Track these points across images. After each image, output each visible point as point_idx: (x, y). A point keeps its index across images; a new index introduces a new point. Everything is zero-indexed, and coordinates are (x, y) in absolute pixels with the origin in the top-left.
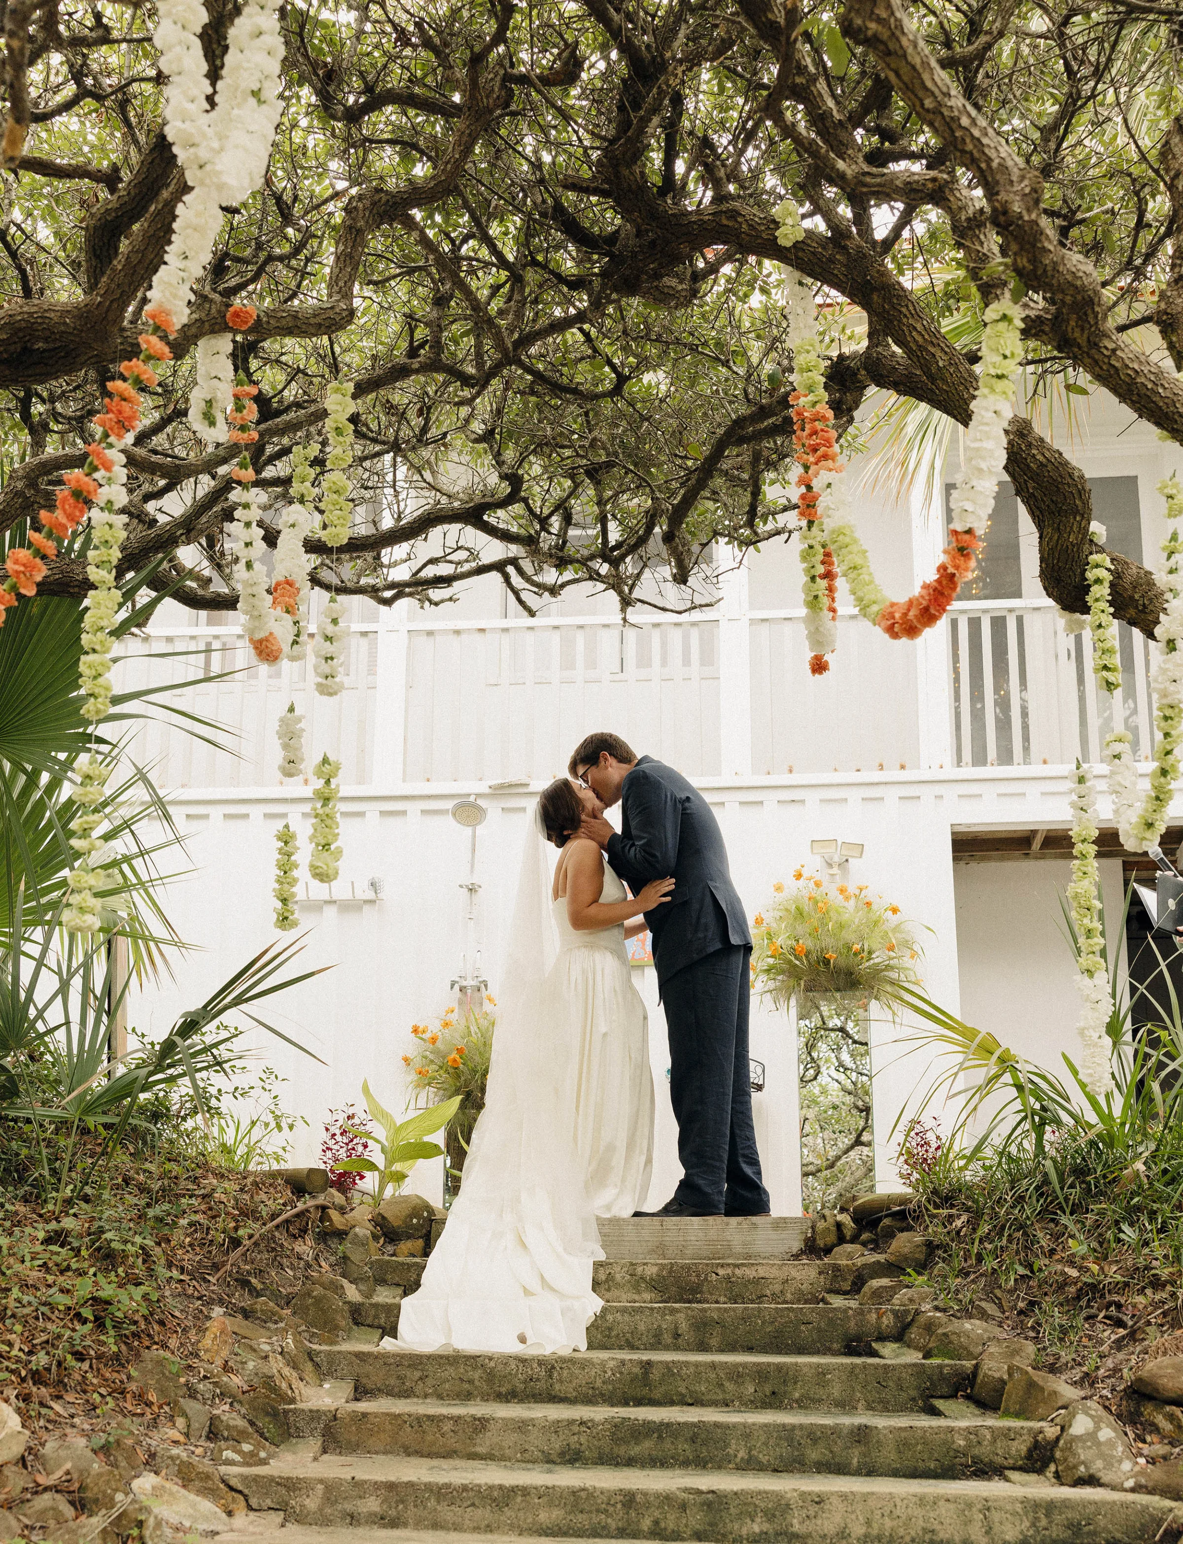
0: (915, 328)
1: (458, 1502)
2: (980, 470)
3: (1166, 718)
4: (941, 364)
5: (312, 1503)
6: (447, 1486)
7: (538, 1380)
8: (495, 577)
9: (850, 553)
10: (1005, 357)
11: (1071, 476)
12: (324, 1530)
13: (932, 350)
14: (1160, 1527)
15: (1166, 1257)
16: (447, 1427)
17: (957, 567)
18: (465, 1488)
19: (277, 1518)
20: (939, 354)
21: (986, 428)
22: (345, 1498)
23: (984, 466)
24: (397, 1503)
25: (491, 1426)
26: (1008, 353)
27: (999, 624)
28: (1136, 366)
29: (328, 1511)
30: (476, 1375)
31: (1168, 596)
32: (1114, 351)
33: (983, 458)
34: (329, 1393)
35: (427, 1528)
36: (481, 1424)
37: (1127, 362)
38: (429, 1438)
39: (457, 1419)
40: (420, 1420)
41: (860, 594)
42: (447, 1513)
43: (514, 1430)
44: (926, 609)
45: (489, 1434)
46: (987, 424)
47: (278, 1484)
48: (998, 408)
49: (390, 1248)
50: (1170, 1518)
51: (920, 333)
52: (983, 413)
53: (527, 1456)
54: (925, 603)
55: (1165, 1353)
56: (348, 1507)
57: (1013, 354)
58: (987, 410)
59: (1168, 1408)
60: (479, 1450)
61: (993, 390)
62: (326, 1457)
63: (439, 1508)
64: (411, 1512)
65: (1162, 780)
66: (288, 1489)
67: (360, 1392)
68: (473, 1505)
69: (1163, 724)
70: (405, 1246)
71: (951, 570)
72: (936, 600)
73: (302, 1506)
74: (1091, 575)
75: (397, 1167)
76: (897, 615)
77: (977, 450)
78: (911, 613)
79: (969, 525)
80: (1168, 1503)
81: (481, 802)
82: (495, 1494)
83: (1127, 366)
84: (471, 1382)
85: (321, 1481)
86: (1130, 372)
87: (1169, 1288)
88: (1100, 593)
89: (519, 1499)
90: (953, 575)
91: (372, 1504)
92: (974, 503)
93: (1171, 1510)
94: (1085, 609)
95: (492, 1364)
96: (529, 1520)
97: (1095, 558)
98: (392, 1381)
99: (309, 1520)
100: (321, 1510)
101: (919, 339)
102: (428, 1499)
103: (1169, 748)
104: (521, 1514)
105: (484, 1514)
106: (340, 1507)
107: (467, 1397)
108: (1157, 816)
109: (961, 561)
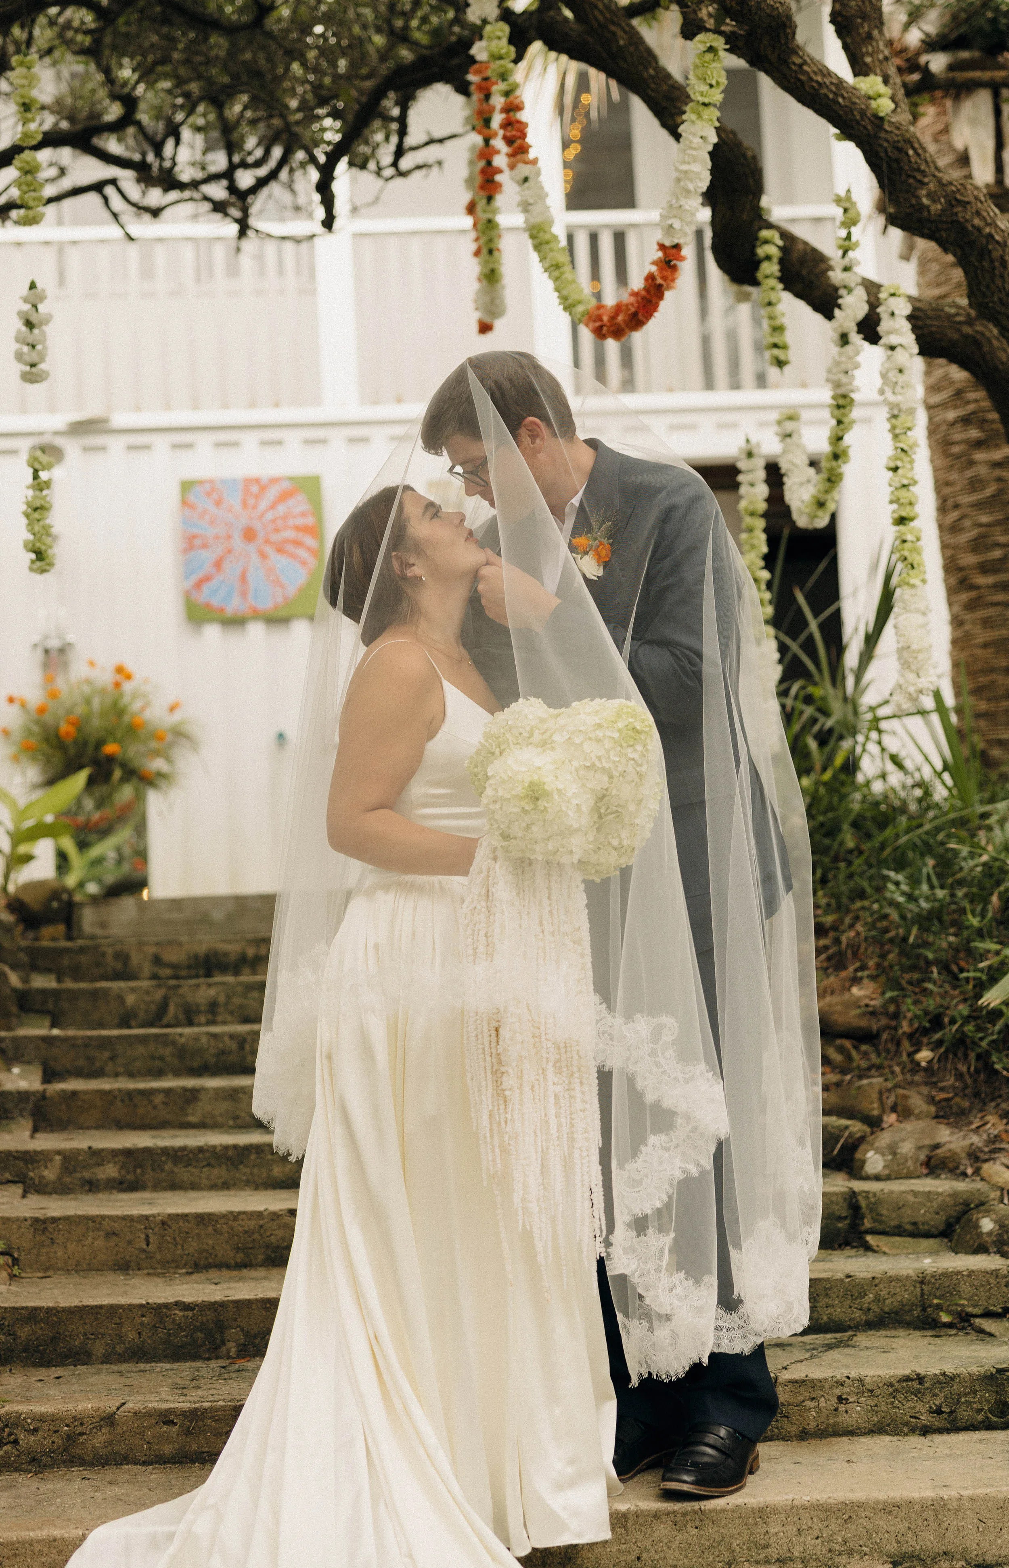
0: (596, 7)
1: (194, 1164)
2: (688, 191)
3: (839, 407)
4: (621, 42)
5: (50, 1174)
6: (183, 1149)
7: (230, 1052)
8: (93, 198)
9: (551, 250)
10: (711, 86)
11: (744, 156)
12: (64, 1197)
13: (613, 28)
14: (837, 1142)
15: (828, 905)
16: (159, 1099)
17: (664, 278)
18: (201, 1150)
19: (18, 1189)
20: (620, 33)
21: (694, 153)
22: (84, 1167)
23: (691, 187)
24: (135, 1168)
25: (202, 1096)
26: (714, 83)
27: (620, 238)
28: (819, 78)
29: (67, 1179)
30: (167, 1051)
31: (842, 292)
32: (800, 66)
33: (691, 181)
34: (21, 1076)
35: (165, 1189)
36: (193, 1095)
37: (812, 75)
38: (141, 1111)
39: (168, 1092)
40: (130, 1095)
41: (565, 292)
42: (184, 1174)
43: (225, 1099)
44: (635, 314)
45: (200, 1104)
46: (694, 149)
47: (15, 1158)
48: (704, 134)
49: (31, 935)
50: (847, 1134)
51: (601, 12)
52: (691, 137)
53: (239, 1122)
54: (633, 310)
55: (832, 993)
56: (87, 1175)
57: (718, 83)
58: (694, 135)
59: (839, 1042)
60: (192, 1119)
61: (700, 116)
62: (38, 1135)
63: (176, 1170)
64: (149, 1176)
65: (834, 463)
66: (26, 1162)
67: (49, 1076)
68: (209, 1165)
69: (836, 412)
70: (48, 931)
71: (659, 281)
72: (644, 307)
73: (42, 1177)
74: (761, 251)
75: (22, 849)
76: (605, 318)
77: (686, 172)
78: (620, 318)
79: (676, 241)
80: (844, 1122)
81: (59, 441)
82: (230, 1153)
83: (811, 79)
84: (162, 1058)
85: (59, 1152)
86: (815, 85)
87: (832, 934)
88: (770, 269)
89: (253, 1157)
90: (660, 286)
91: (111, 1171)
92: (681, 219)
93: (847, 1127)
94: (755, 283)
95: (183, 1040)
96: (264, 1175)
97: (765, 234)
98: (81, 1062)
99: (49, 1189)
100: (59, 1179)
101: (601, 18)
102: (165, 1162)
103: (840, 434)
104: (256, 1171)
105: (220, 1173)
106: (78, 1175)
107: (159, 1074)
108: (829, 497)
109: (668, 273)
